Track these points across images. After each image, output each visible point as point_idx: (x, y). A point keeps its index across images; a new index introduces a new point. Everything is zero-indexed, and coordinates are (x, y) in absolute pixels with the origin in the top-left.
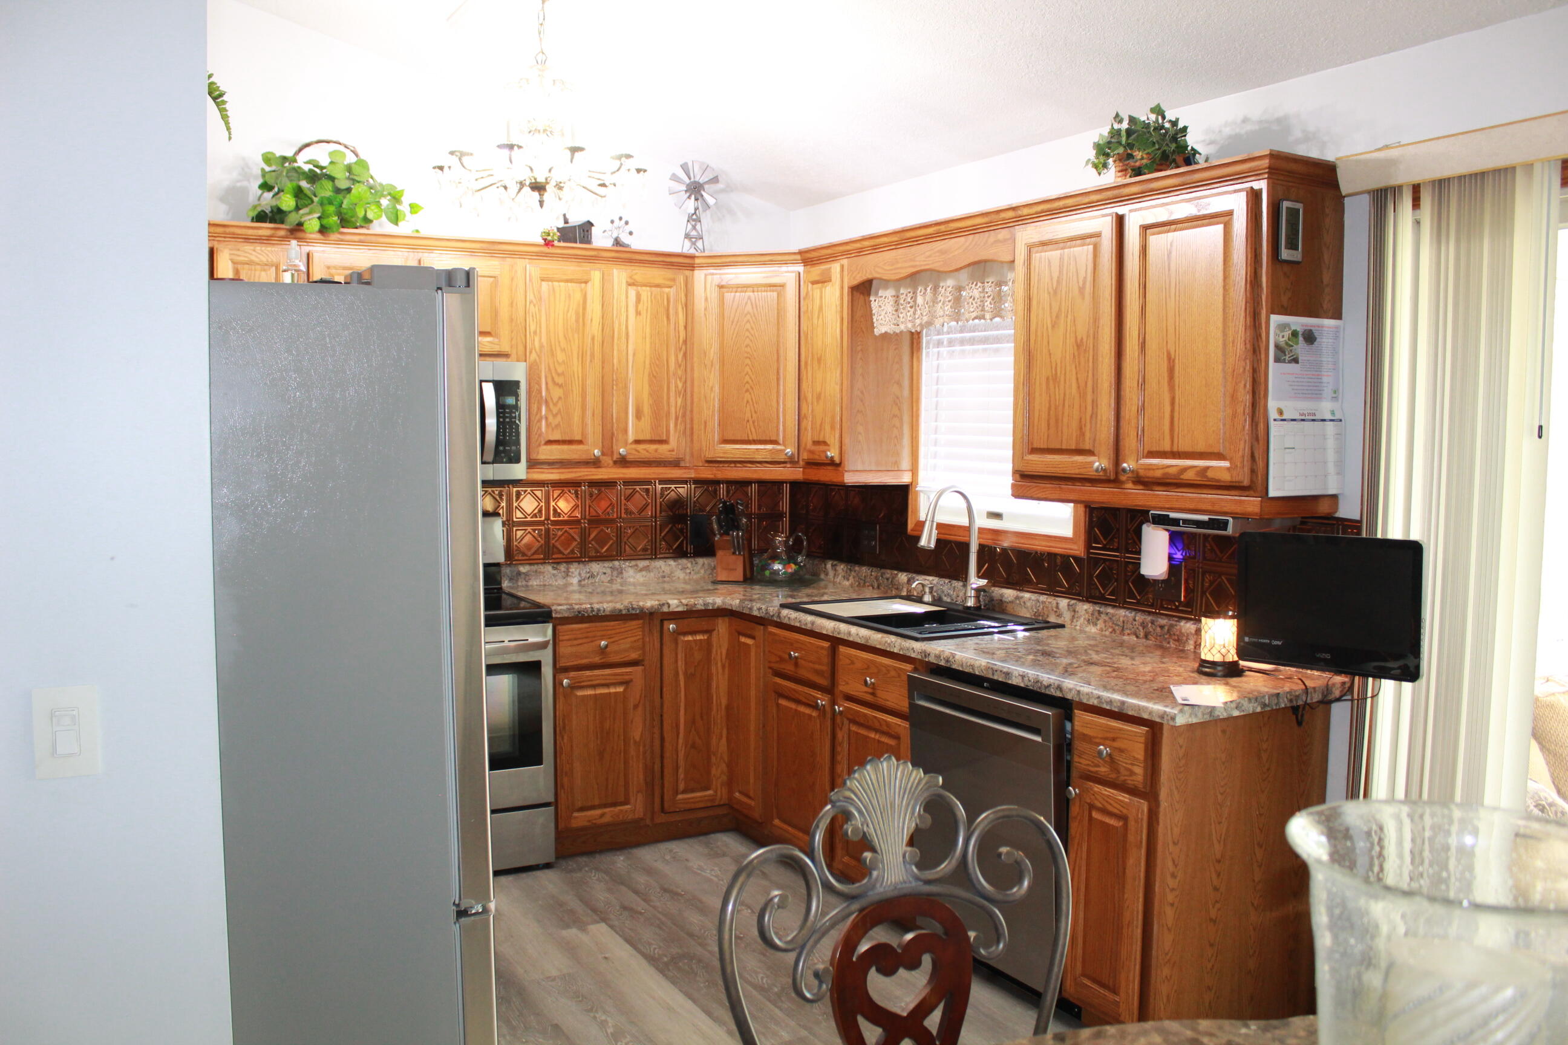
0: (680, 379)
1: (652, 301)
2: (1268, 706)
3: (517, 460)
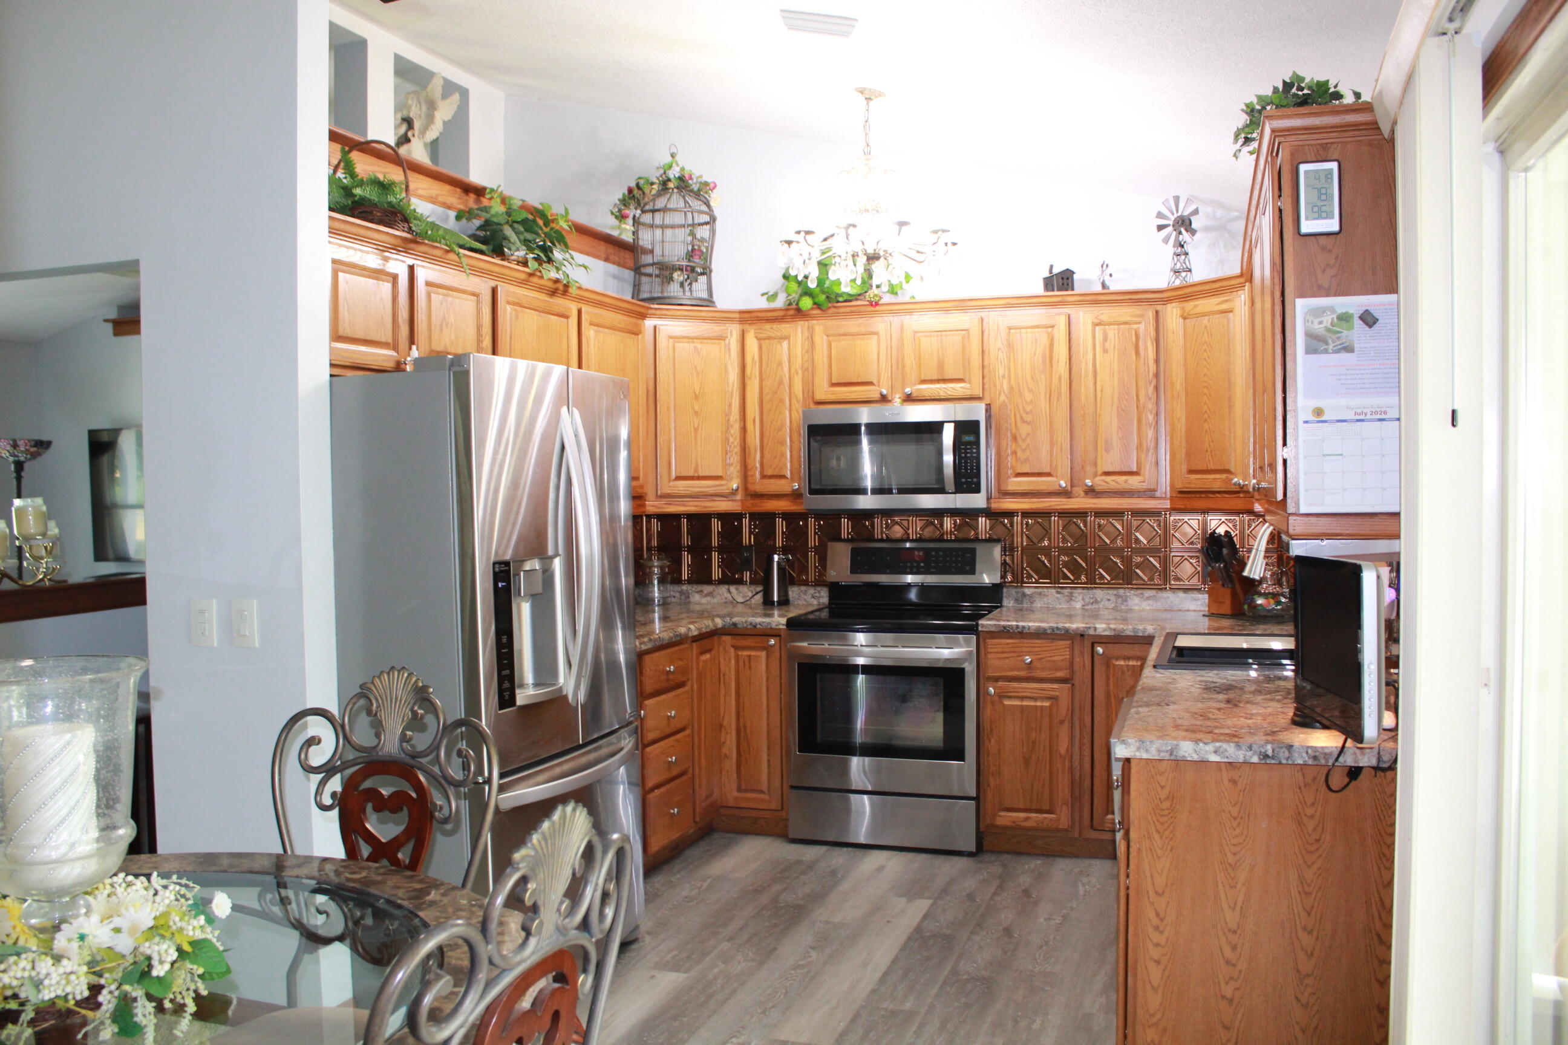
0: (1151, 412)
1: (1119, 338)
2: (1273, 757)
3: (977, 490)
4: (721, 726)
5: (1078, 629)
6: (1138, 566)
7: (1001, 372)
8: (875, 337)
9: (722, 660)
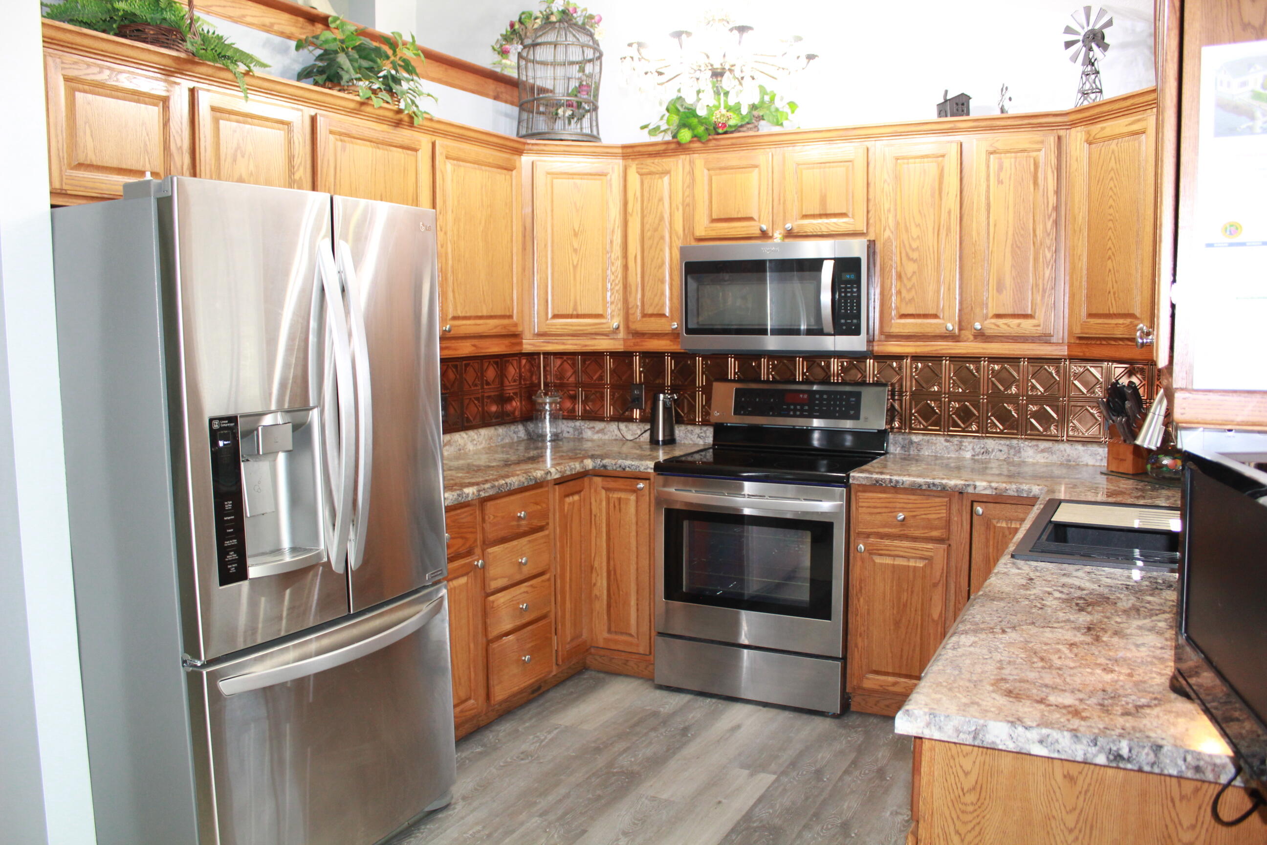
1: (1016, 167)
3: (857, 332)
4: (592, 568)
5: (956, 486)
6: (1035, 415)
7: (887, 206)
8: (757, 170)
9: (593, 500)
